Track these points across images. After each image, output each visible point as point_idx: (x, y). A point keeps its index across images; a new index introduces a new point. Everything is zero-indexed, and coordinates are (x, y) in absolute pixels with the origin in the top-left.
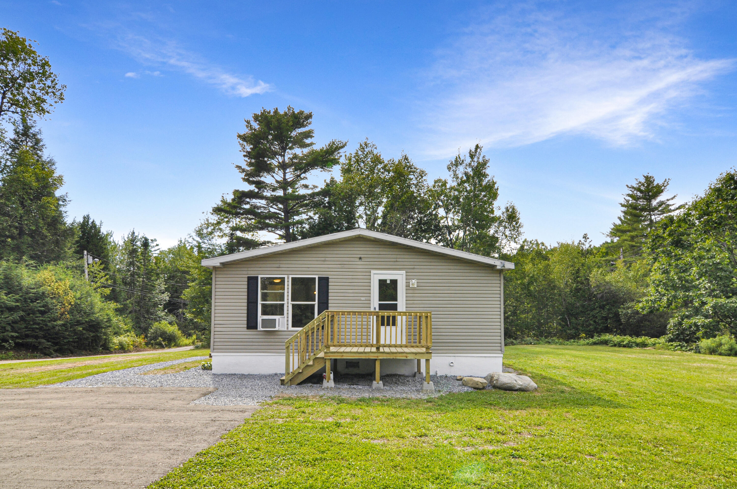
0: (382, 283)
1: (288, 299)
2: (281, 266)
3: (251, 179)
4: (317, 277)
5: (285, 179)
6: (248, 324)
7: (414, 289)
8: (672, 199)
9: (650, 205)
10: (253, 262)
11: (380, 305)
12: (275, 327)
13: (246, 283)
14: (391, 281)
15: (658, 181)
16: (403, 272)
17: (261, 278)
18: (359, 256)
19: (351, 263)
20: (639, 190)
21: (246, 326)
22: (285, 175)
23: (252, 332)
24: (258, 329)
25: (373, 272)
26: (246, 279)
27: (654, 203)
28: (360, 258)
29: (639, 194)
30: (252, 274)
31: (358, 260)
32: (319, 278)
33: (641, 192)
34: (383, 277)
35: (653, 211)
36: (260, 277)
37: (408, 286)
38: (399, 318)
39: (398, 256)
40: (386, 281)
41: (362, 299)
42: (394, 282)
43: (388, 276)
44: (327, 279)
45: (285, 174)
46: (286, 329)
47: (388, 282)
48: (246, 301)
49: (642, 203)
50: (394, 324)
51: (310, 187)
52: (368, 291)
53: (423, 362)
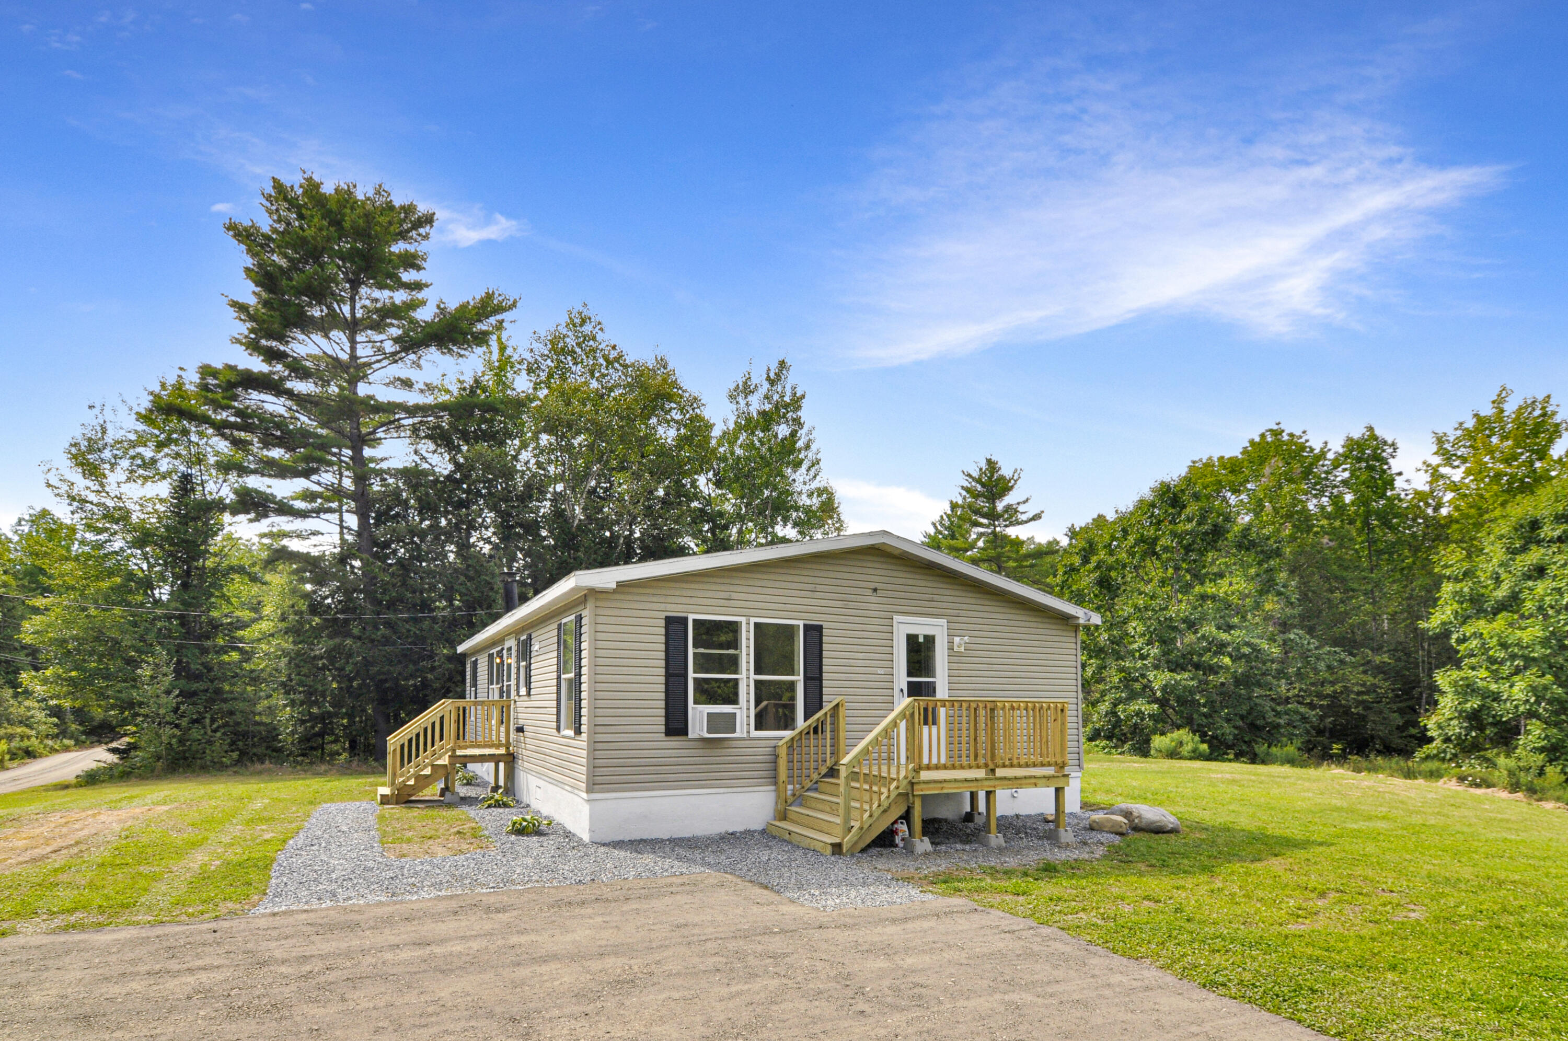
0: (912, 640)
1: (748, 670)
2: (734, 596)
3: (263, 342)
4: (801, 623)
5: (353, 357)
6: (667, 725)
7: (960, 654)
8: (1024, 502)
9: (994, 508)
10: (678, 585)
11: (910, 684)
12: (734, 731)
13: (663, 631)
14: (926, 637)
15: (1006, 471)
16: (943, 622)
17: (694, 621)
18: (873, 585)
19: (859, 598)
20: (979, 481)
21: (663, 728)
22: (353, 349)
23: (675, 742)
24: (690, 736)
25: (897, 618)
26: (662, 623)
27: (1000, 506)
28: (875, 590)
29: (979, 488)
30: (676, 611)
31: (870, 592)
32: (805, 626)
33: (983, 485)
34: (913, 630)
35: (998, 519)
36: (691, 617)
37: (951, 649)
38: (942, 712)
39: (935, 591)
40: (916, 636)
41: (880, 671)
42: (930, 640)
43: (922, 627)
44: (819, 629)
45: (353, 343)
46: (745, 735)
47: (921, 640)
48: (662, 671)
49: (982, 503)
50: (934, 723)
51: (416, 386)
52: (888, 657)
53: (982, 796)
